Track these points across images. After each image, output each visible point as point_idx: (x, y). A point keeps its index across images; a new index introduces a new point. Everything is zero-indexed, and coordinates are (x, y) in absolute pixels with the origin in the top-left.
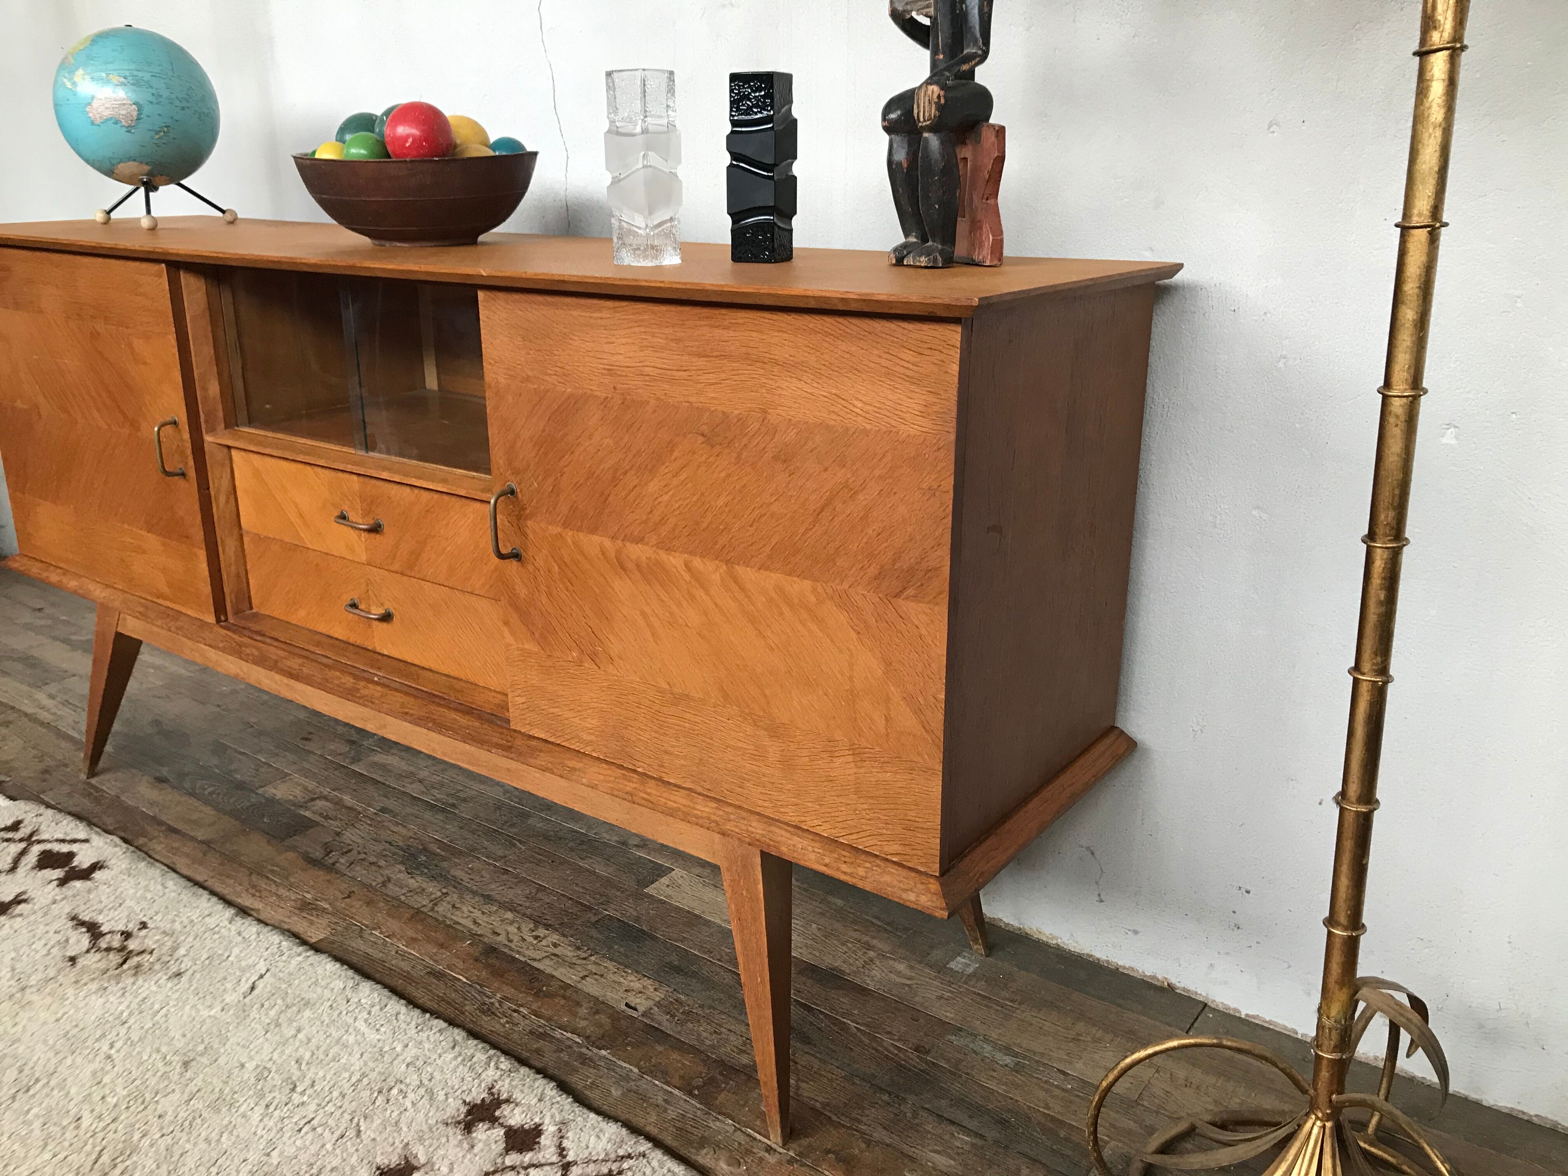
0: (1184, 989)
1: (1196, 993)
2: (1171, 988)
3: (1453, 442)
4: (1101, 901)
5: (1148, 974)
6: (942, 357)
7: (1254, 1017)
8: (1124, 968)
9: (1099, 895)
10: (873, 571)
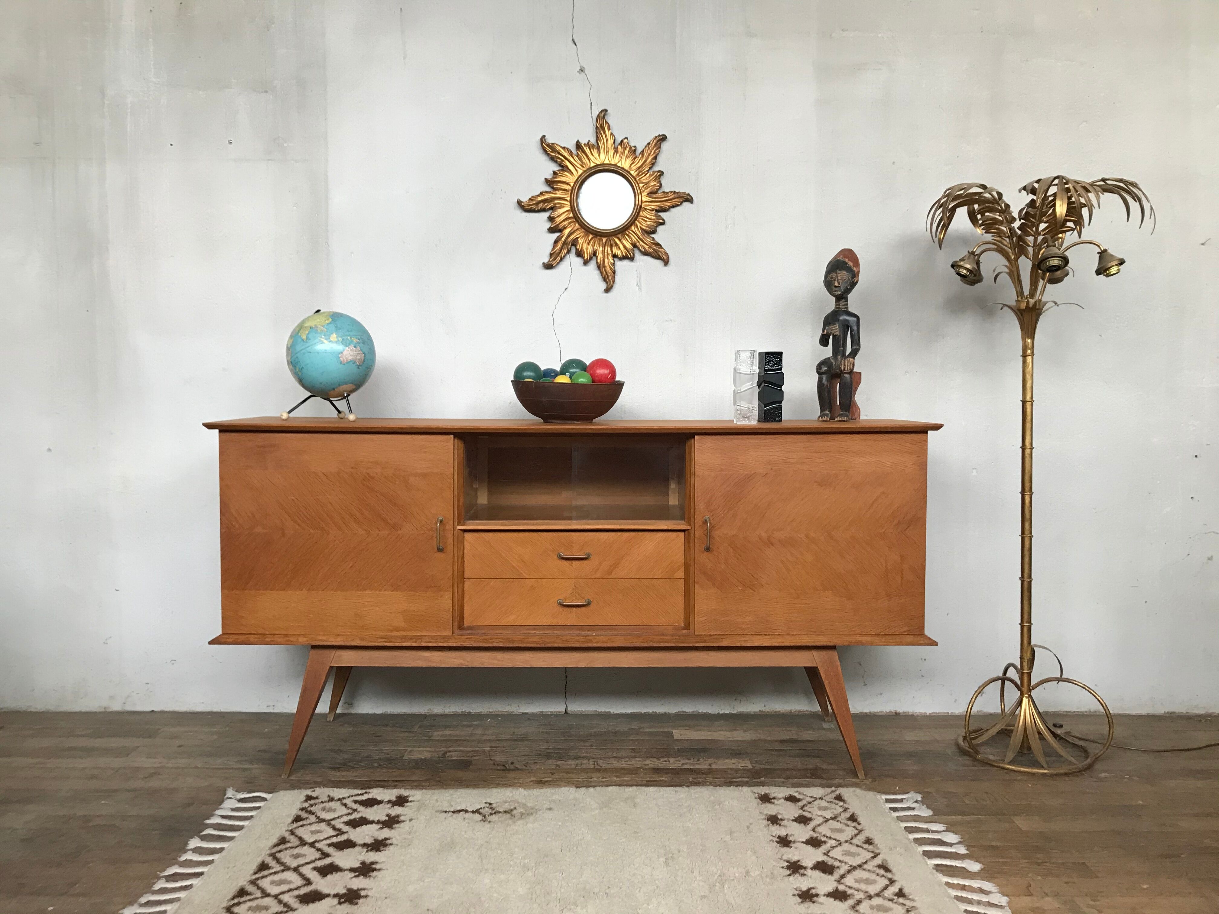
0: (904, 712)
1: (909, 712)
2: (897, 714)
3: (976, 474)
4: (865, 685)
5: (888, 711)
6: (922, 444)
7: (932, 713)
8: (877, 712)
9: (864, 682)
10: (895, 522)
